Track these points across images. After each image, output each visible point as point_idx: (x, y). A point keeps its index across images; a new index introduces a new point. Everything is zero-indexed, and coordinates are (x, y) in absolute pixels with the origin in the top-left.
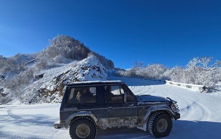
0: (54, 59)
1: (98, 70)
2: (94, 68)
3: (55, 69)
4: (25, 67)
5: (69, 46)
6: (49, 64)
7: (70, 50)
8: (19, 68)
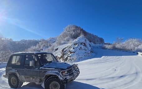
0: (65, 39)
1: (84, 45)
2: (81, 44)
3: (65, 45)
4: (51, 44)
5: (74, 31)
6: (62, 42)
7: (73, 33)
8: (49, 45)
